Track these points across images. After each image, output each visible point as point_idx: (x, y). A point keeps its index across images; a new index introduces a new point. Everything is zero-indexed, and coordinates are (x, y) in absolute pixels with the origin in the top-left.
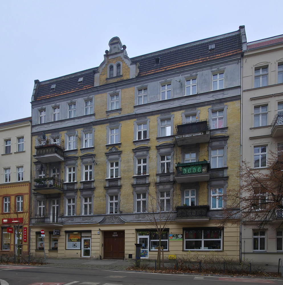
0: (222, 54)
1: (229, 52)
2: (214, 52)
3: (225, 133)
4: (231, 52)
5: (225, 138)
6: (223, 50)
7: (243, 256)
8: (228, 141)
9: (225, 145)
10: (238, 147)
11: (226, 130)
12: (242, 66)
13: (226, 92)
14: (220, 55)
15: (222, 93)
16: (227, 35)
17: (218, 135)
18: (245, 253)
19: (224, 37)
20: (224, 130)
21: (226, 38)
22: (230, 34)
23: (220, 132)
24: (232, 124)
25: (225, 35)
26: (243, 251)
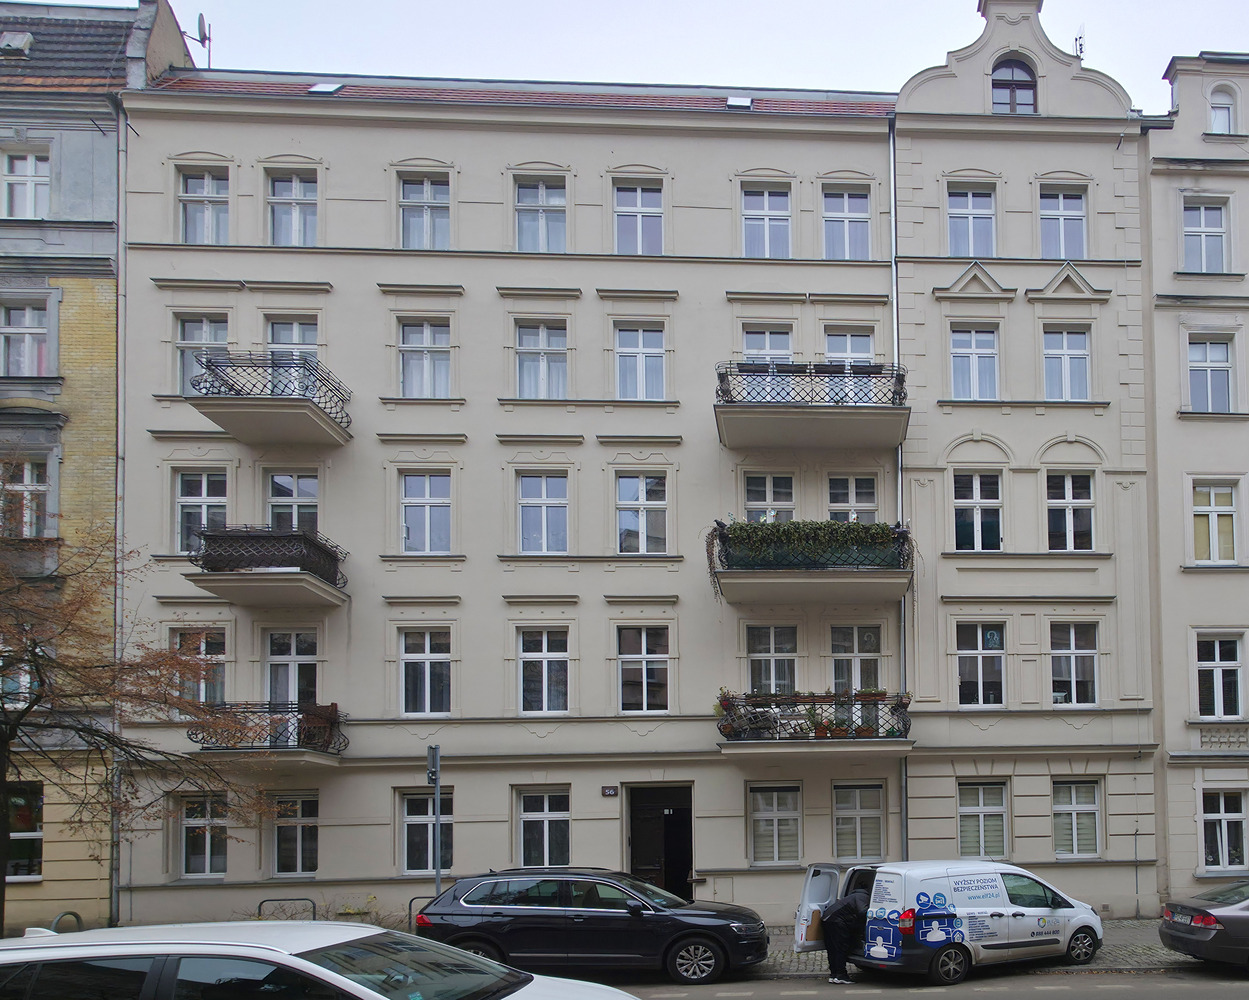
0: (49, 81)
1: (78, 81)
2: (23, 63)
3: (51, 398)
4: (87, 81)
5: (51, 421)
6: (60, 64)
7: (124, 898)
8: (65, 436)
9: (51, 449)
10: (107, 464)
11: (57, 390)
12: (122, 147)
13: (52, 235)
14: (39, 81)
15: (34, 233)
16: (94, 12)
17: (22, 402)
18: (130, 889)
19: (81, 18)
20: (44, 388)
21: (90, 25)
22: (106, 12)
23: (29, 394)
24: (81, 367)
25: (88, 12)
26: (123, 882)
